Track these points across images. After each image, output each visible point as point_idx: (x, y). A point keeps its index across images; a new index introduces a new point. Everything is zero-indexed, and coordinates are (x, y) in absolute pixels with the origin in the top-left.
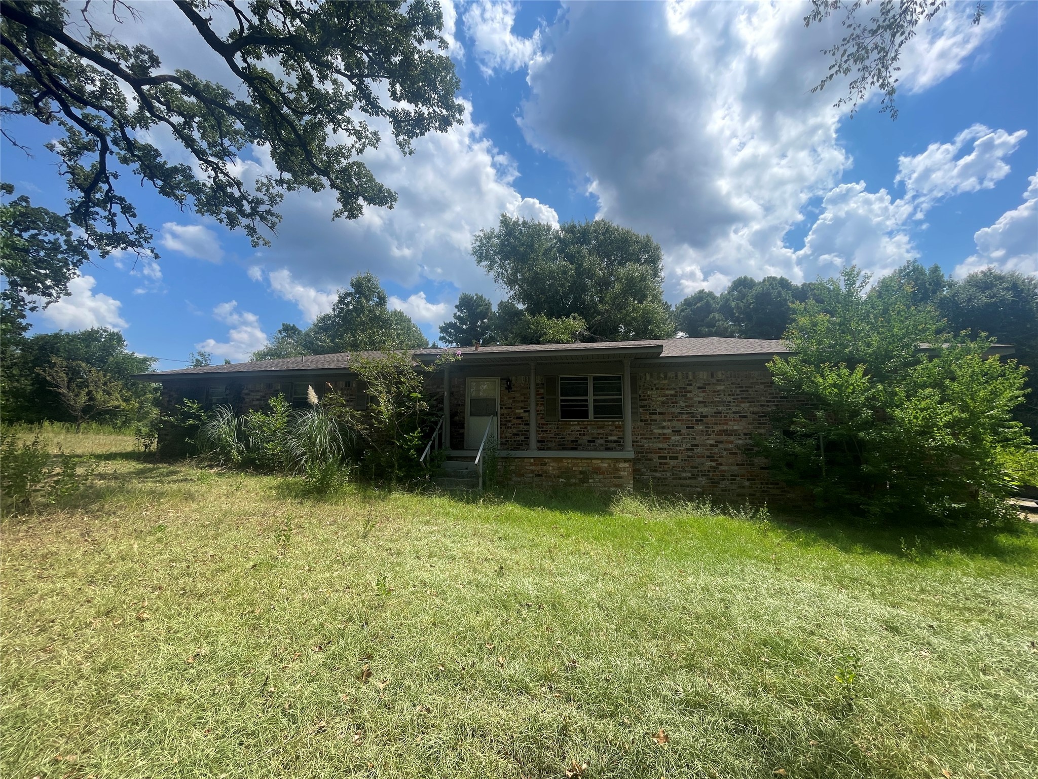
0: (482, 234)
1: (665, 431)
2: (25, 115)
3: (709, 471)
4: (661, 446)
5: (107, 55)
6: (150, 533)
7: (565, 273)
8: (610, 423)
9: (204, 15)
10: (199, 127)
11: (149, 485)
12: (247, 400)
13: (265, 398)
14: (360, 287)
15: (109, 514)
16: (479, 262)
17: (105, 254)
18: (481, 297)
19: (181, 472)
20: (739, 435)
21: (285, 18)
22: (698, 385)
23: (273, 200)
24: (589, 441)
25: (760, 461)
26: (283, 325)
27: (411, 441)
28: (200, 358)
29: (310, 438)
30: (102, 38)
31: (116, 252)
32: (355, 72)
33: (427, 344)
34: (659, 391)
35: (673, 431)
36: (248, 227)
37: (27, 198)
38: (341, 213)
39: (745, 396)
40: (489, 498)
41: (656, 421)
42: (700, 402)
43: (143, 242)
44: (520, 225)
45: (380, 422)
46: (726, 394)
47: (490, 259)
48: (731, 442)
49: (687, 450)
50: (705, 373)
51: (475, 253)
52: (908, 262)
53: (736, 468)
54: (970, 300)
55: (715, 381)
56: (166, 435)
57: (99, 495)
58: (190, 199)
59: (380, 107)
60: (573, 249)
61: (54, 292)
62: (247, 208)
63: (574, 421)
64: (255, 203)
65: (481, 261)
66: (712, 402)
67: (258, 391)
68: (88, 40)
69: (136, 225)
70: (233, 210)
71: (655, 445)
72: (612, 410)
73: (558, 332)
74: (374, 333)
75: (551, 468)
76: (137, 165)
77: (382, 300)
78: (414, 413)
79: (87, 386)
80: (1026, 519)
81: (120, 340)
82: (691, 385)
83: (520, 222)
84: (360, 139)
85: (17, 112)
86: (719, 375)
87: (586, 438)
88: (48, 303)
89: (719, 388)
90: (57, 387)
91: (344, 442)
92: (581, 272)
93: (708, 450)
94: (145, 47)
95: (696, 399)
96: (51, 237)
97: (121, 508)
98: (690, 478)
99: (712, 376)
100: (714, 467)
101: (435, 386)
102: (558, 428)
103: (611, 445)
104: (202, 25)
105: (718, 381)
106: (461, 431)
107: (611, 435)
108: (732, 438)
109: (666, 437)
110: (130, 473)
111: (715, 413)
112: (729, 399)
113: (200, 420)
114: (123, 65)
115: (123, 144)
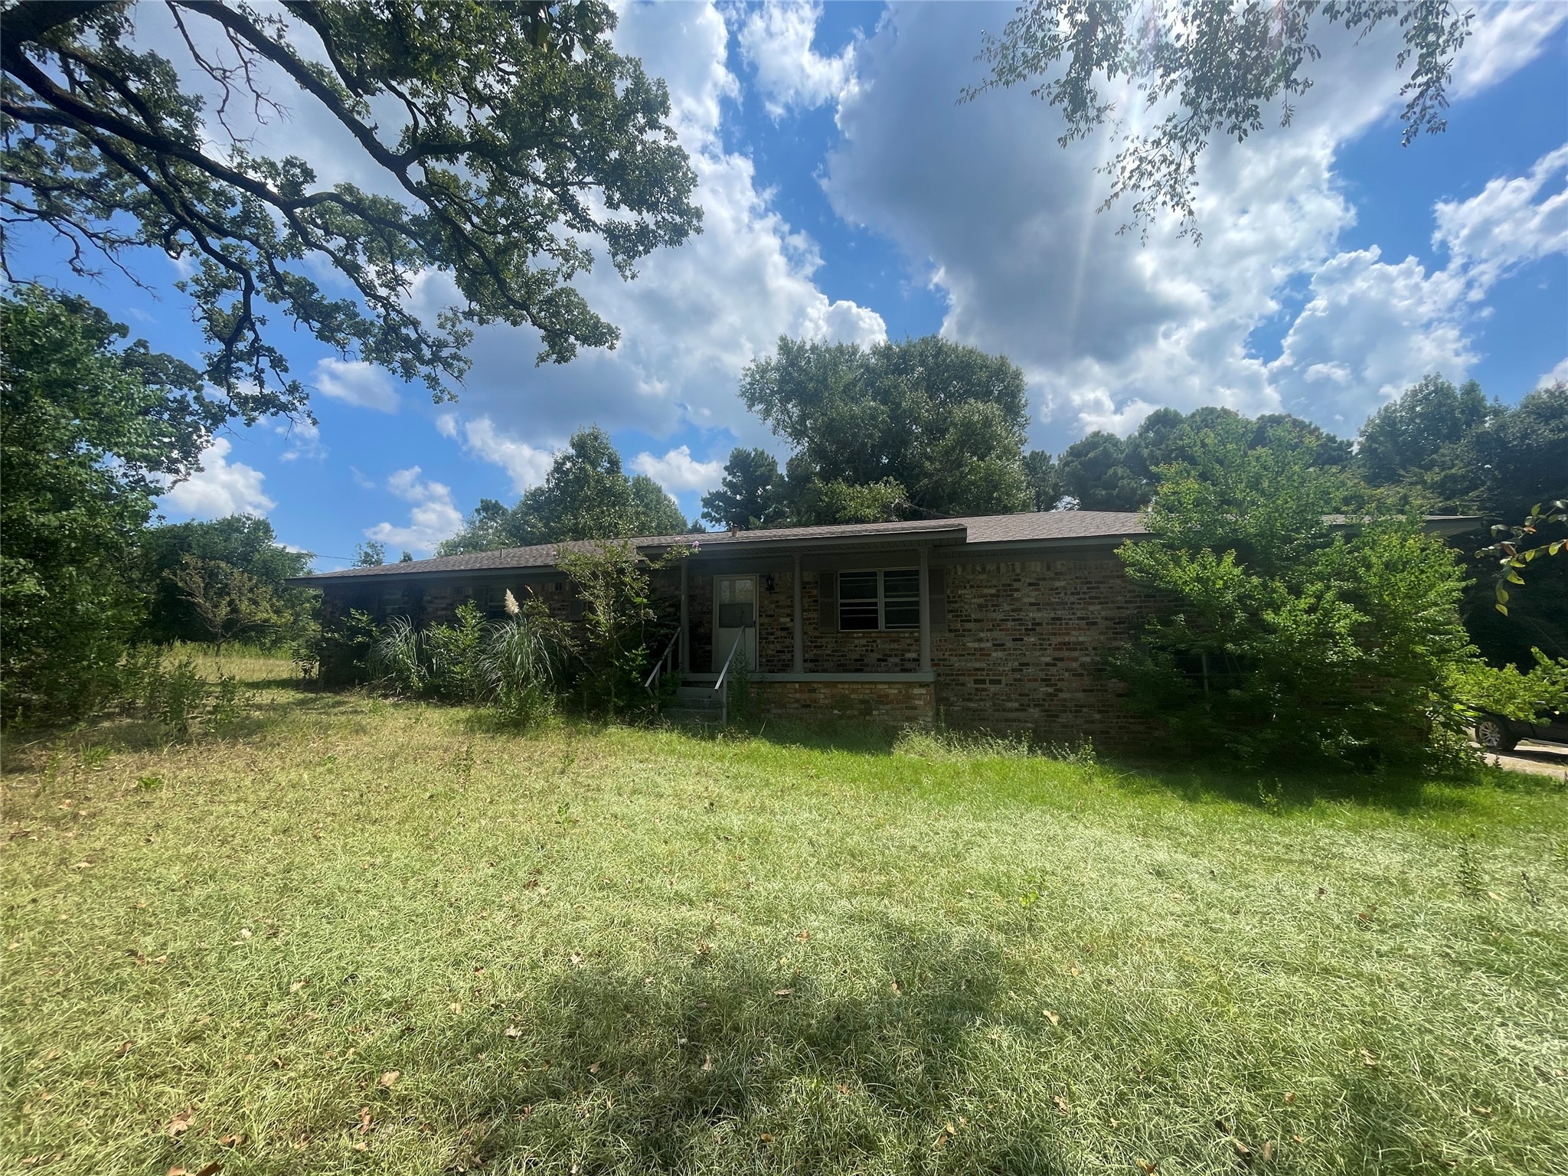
0: (753, 367)
1: (983, 645)
2: (150, 246)
3: (1044, 700)
4: (977, 665)
5: (251, 175)
6: (319, 764)
7: (873, 417)
8: (907, 635)
9: (368, 123)
10: (365, 249)
11: (313, 716)
12: (430, 610)
13: (452, 607)
14: (583, 448)
15: (273, 745)
16: (750, 407)
17: (250, 421)
18: (762, 453)
19: (349, 702)
20: (1087, 649)
21: (470, 106)
22: (1028, 581)
23: (459, 341)
24: (879, 660)
25: (1115, 685)
26: (482, 502)
27: (634, 660)
28: (369, 551)
29: (508, 658)
30: (245, 155)
31: (262, 420)
32: (556, 181)
33: (685, 524)
34: (974, 590)
35: (994, 645)
36: (428, 377)
37: (146, 342)
38: (548, 356)
39: (1093, 594)
40: (731, 734)
41: (970, 630)
42: (1031, 604)
43: (298, 404)
44: (807, 351)
45: (598, 636)
46: (1069, 592)
47: (766, 401)
48: (1076, 660)
49: (1014, 670)
50: (1039, 564)
51: (743, 394)
52: (1426, 378)
53: (1081, 695)
54: (1525, 436)
55: (1051, 574)
56: (330, 657)
57: (259, 726)
58: (355, 343)
59: (590, 220)
60: (888, 381)
61: (182, 467)
62: (427, 353)
63: (858, 633)
64: (437, 346)
65: (753, 405)
66: (1048, 604)
67: (443, 598)
68: (229, 159)
69: (288, 383)
70: (409, 356)
71: (969, 665)
72: (906, 616)
73: (862, 505)
74: (603, 512)
75: (822, 696)
76: (288, 304)
77: (614, 465)
78: (639, 624)
79: (229, 594)
80: (1497, 764)
81: (267, 530)
82: (1019, 580)
83: (808, 347)
84: (567, 261)
85: (141, 244)
86: (1059, 566)
87: (876, 655)
88: (175, 482)
89: (1057, 584)
90: (190, 594)
91: (552, 663)
92: (898, 415)
93: (1042, 670)
94: (296, 158)
95: (1026, 600)
96: (177, 393)
97: (285, 738)
98: (1017, 710)
99: (1049, 569)
100: (1050, 695)
101: (672, 588)
102: (836, 642)
103: (909, 665)
104: (366, 136)
105: (1056, 574)
106: (708, 647)
107: (909, 651)
108: (1076, 654)
109: (984, 654)
110: (288, 703)
111: (1053, 619)
112: (1073, 599)
113: (371, 636)
114: (271, 187)
115: (271, 280)
